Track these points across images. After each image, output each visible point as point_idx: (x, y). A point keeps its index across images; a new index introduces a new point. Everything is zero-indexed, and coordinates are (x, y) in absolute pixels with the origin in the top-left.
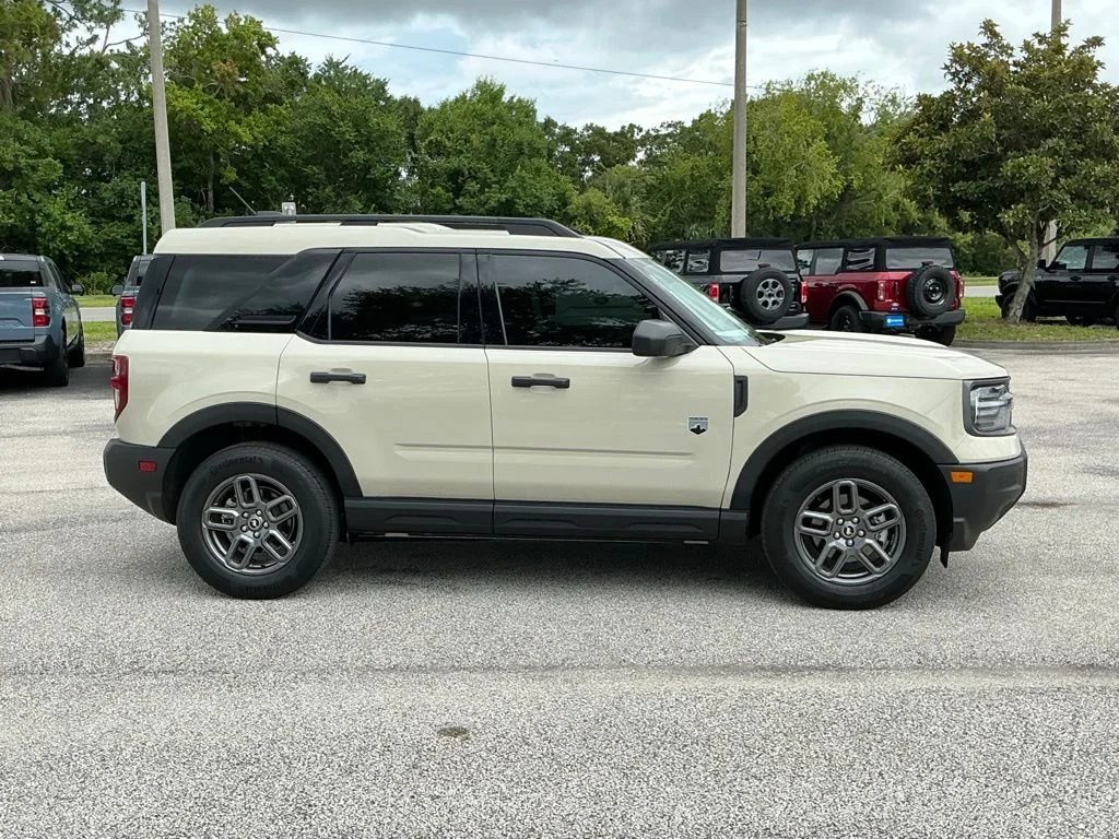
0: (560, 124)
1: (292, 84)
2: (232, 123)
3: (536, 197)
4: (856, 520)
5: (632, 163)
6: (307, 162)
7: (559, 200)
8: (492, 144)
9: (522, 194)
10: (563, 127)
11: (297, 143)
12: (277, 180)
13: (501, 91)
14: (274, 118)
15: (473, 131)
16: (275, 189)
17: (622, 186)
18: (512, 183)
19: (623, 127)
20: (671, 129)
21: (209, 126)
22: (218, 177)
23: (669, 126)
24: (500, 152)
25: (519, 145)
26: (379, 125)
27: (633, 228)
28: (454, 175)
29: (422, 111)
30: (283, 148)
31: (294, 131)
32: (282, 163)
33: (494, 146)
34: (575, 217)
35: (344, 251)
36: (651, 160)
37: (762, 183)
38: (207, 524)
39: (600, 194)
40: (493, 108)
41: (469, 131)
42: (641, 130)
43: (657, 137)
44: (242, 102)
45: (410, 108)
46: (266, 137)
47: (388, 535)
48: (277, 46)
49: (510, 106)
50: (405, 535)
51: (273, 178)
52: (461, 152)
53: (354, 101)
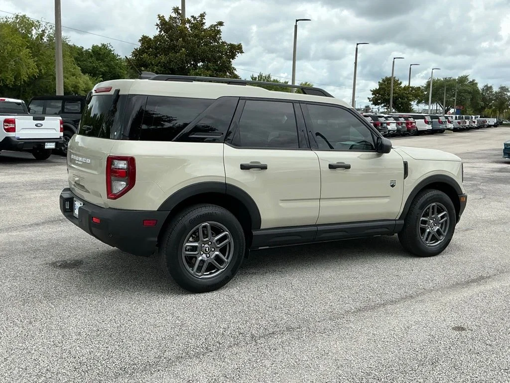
4: (434, 219)
35: (240, 98)
38: (184, 253)
47: (260, 248)
50: (268, 247)
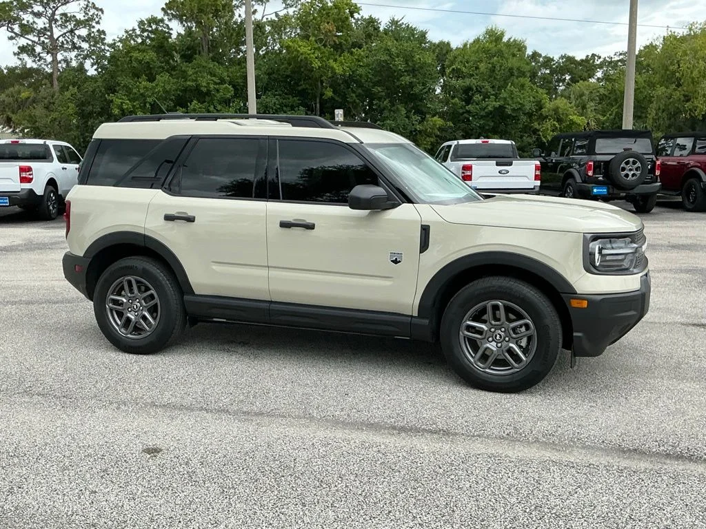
0: (543, 55)
1: (369, 36)
2: (331, 61)
3: (520, 104)
4: (503, 329)
5: (592, 80)
6: (375, 84)
7: (537, 105)
8: (493, 70)
9: (510, 102)
10: (545, 57)
11: (369, 73)
12: (356, 96)
13: (502, 34)
14: (356, 57)
15: (481, 61)
16: (355, 102)
17: (582, 95)
18: (504, 94)
19: (588, 56)
20: (621, 57)
21: (316, 64)
22: (322, 95)
23: (621, 54)
24: (497, 75)
25: (511, 69)
26: (420, 59)
27: (588, 123)
28: (467, 90)
29: (451, 50)
30: (361, 76)
31: (368, 65)
32: (360, 85)
33: (494, 71)
34: (547, 117)
35: (192, 137)
36: (607, 78)
37: (683, 93)
38: (109, 305)
39: (565, 101)
40: (496, 46)
41: (479, 62)
42: (600, 58)
43: (611, 62)
44: (338, 48)
45: (444, 48)
46: (351, 69)
47: (215, 319)
48: (360, 12)
49: (508, 44)
50: (225, 320)
51: (354, 95)
52: (473, 75)
53: (406, 44)
